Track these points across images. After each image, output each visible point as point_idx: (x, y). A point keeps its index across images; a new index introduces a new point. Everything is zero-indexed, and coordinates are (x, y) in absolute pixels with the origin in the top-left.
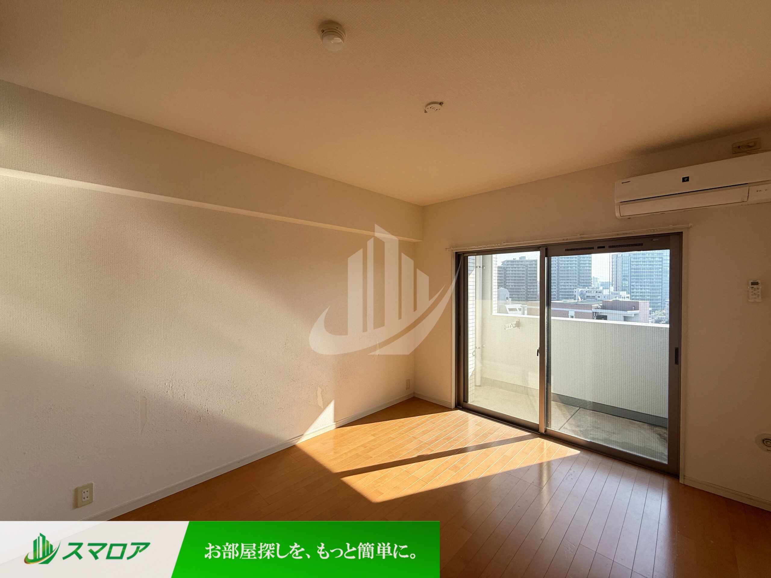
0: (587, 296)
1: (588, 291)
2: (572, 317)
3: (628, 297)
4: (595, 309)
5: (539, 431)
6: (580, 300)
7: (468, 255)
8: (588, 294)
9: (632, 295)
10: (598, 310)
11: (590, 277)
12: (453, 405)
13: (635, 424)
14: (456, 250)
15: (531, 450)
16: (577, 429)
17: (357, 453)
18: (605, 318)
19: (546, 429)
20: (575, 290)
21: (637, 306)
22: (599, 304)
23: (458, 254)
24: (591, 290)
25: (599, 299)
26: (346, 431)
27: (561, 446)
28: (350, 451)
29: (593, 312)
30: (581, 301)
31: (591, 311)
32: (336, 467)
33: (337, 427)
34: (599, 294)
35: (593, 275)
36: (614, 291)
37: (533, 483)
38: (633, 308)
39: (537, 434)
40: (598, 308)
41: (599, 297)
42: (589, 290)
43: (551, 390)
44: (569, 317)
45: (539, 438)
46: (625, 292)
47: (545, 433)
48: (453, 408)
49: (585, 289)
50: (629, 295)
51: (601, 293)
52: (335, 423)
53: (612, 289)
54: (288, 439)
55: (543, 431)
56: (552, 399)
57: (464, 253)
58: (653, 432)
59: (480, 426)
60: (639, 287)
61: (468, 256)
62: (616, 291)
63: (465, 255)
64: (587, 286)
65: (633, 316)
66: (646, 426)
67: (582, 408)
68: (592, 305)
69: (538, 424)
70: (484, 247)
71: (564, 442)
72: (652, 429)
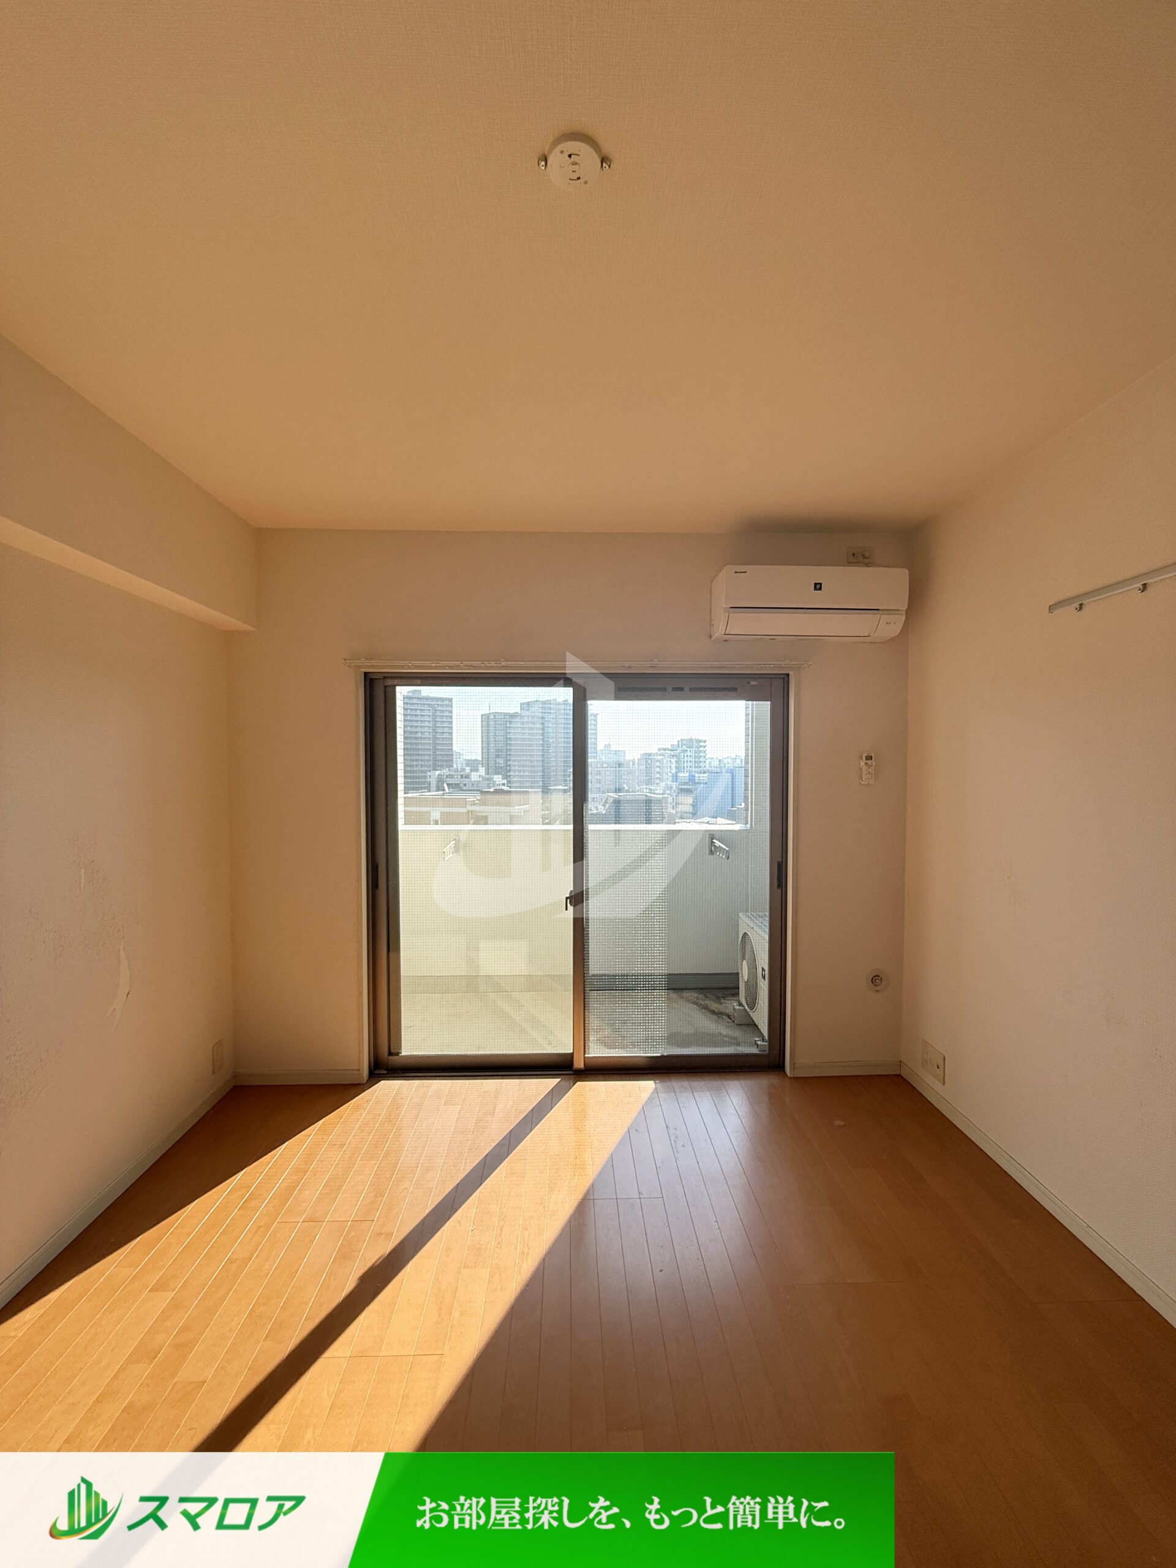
1: (449, 775)
2: (436, 823)
3: (504, 784)
5: (573, 1068)
8: (452, 781)
11: (452, 749)
12: (366, 1074)
18: (484, 820)
19: (585, 1057)
20: (429, 773)
23: (372, 679)
24: (453, 773)
29: (468, 811)
31: (464, 810)
34: (466, 779)
35: (455, 748)
39: (570, 1074)
41: (465, 785)
42: (451, 773)
44: (432, 823)
46: (500, 776)
48: (365, 1081)
49: (443, 771)
50: (505, 781)
51: (468, 778)
53: (482, 771)
57: (387, 676)
60: (517, 767)
62: (488, 774)
63: (389, 682)
64: (446, 766)
65: (522, 814)
68: (467, 800)
69: (571, 1051)
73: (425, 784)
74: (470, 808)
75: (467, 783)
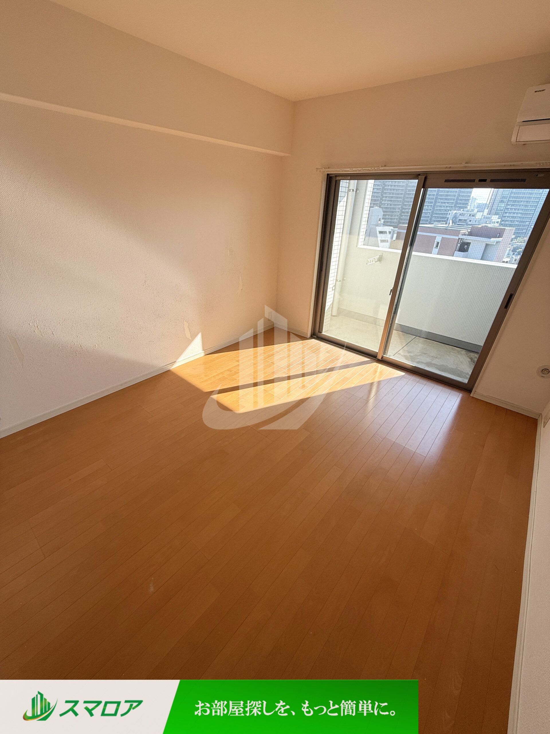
0: (460, 220)
1: (462, 214)
3: (498, 223)
4: (462, 235)
5: (377, 358)
6: (451, 224)
7: (340, 178)
8: (461, 218)
9: (503, 220)
10: (465, 236)
12: (309, 335)
13: (455, 350)
14: (328, 171)
15: (367, 372)
16: (408, 355)
17: (224, 376)
19: (383, 356)
20: (449, 212)
21: (502, 234)
22: (467, 230)
23: (330, 177)
24: (465, 212)
25: (469, 223)
26: (214, 357)
27: (391, 369)
28: (218, 375)
29: (459, 238)
30: (452, 226)
32: (206, 388)
33: (206, 354)
36: (487, 214)
37: (362, 397)
38: (498, 235)
39: (375, 360)
40: (465, 235)
41: (470, 221)
43: (395, 321)
45: (375, 363)
46: (498, 216)
47: (381, 359)
48: (308, 337)
49: (460, 211)
50: (499, 220)
51: (474, 216)
52: (204, 351)
53: (486, 212)
54: (162, 365)
55: (380, 358)
56: (394, 329)
57: (337, 176)
58: (467, 356)
59: (330, 353)
60: (513, 210)
61: (340, 180)
62: (490, 214)
63: (338, 178)
64: (463, 208)
65: (495, 244)
66: (464, 352)
67: (418, 336)
68: (461, 231)
69: (377, 351)
70: (360, 171)
71: (394, 366)
72: (466, 354)
73: (445, 219)
74: (461, 236)
75: (472, 219)
